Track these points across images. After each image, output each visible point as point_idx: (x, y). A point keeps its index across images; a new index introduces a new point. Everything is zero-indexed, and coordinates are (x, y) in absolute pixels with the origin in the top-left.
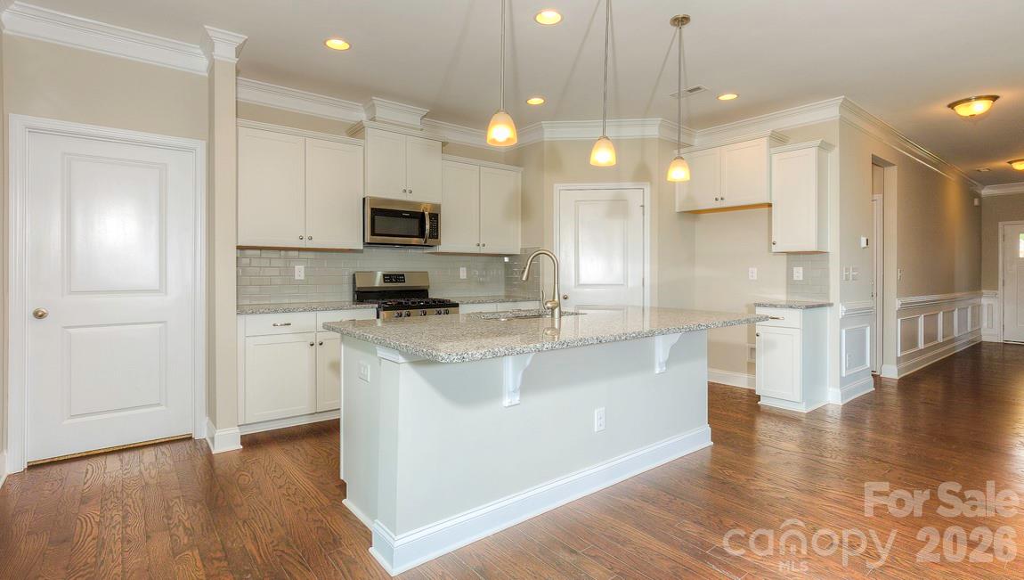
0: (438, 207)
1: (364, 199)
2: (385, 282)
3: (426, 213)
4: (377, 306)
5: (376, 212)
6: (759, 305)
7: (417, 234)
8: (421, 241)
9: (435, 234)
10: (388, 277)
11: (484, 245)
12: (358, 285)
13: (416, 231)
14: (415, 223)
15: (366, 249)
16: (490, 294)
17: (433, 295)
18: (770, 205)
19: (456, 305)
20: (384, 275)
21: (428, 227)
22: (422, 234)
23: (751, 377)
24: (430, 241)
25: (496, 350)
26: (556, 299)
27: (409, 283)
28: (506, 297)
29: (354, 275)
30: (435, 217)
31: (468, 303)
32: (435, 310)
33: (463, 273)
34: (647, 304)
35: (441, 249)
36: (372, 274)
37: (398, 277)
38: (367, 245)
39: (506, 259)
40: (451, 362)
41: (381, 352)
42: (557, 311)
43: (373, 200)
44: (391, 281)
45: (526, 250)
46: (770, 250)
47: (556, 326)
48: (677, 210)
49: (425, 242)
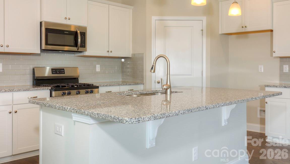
0: (85, 28)
1: (41, 23)
2: (52, 73)
3: (79, 32)
4: (50, 88)
5: (48, 31)
6: (268, 86)
7: (73, 44)
8: (75, 49)
9: (83, 45)
10: (54, 71)
11: (111, 52)
12: (36, 75)
13: (72, 43)
14: (72, 37)
15: (42, 54)
16: (116, 80)
17: (81, 81)
18: (272, 31)
19: (97, 87)
20: (52, 69)
21: (79, 40)
22: (76, 45)
23: (263, 126)
24: (81, 49)
25: (156, 115)
26: (168, 83)
27: (68, 74)
28: (123, 82)
29: (34, 69)
30: (83, 35)
31: (103, 86)
32: (85, 90)
33: (98, 68)
34: (204, 85)
35: (86, 53)
36: (44, 68)
37: (61, 71)
38: (43, 51)
39: (123, 60)
40: (132, 123)
41: (76, 117)
42: (169, 91)
43: (46, 23)
44: (57, 73)
45: (134, 54)
46: (272, 55)
47: (168, 99)
48: (220, 33)
49: (78, 49)
